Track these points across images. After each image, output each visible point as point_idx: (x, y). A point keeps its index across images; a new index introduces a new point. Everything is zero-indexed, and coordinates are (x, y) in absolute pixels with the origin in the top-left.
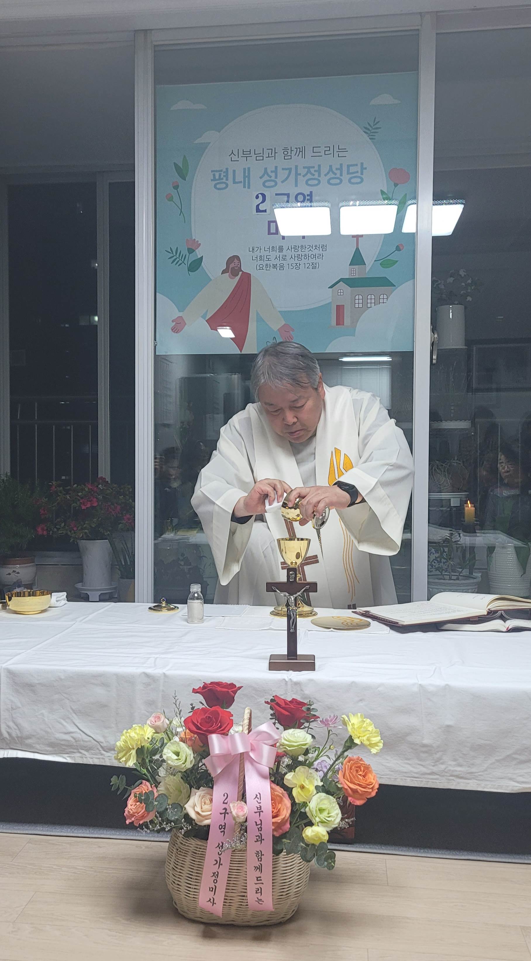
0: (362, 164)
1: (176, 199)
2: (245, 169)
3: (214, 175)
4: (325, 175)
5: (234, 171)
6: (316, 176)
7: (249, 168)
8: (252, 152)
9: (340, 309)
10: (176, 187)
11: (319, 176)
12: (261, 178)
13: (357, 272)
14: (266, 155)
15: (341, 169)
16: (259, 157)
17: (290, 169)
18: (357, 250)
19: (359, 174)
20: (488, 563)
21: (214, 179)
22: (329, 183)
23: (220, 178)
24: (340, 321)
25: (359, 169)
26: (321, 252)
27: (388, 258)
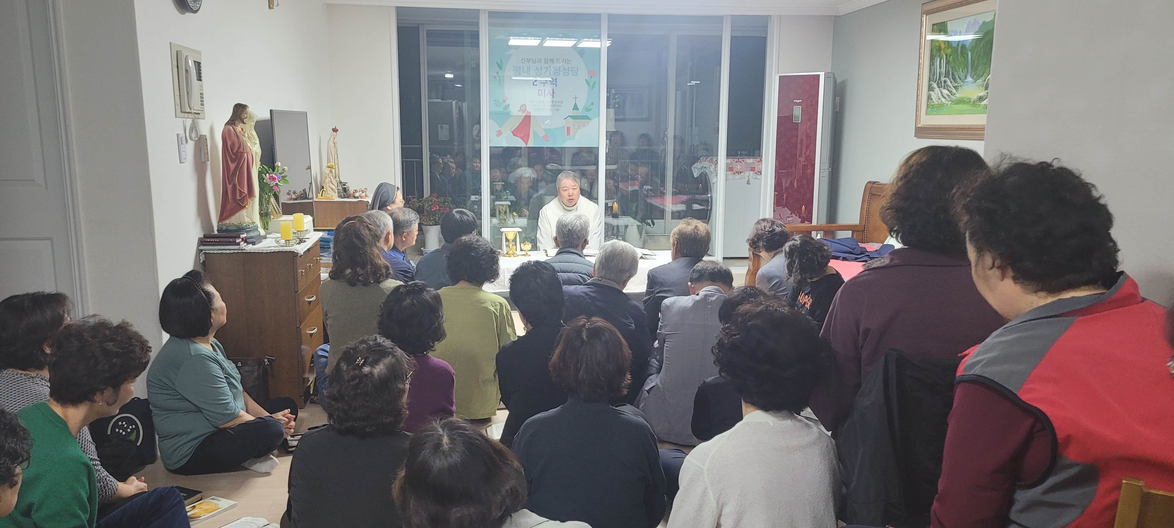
0: (577, 67)
1: (497, 78)
2: (528, 67)
3: (514, 69)
4: (563, 71)
5: (523, 67)
6: (558, 72)
7: (530, 67)
8: (531, 60)
9: (568, 128)
10: (498, 73)
11: (560, 71)
12: (535, 71)
13: (575, 113)
14: (537, 61)
15: (568, 69)
16: (534, 62)
17: (547, 68)
18: (576, 104)
19: (576, 72)
20: (625, 233)
21: (514, 70)
22: (564, 75)
23: (517, 70)
24: (568, 134)
25: (576, 69)
26: (560, 104)
27: (589, 107)
